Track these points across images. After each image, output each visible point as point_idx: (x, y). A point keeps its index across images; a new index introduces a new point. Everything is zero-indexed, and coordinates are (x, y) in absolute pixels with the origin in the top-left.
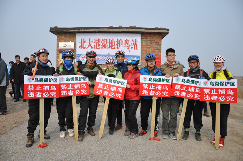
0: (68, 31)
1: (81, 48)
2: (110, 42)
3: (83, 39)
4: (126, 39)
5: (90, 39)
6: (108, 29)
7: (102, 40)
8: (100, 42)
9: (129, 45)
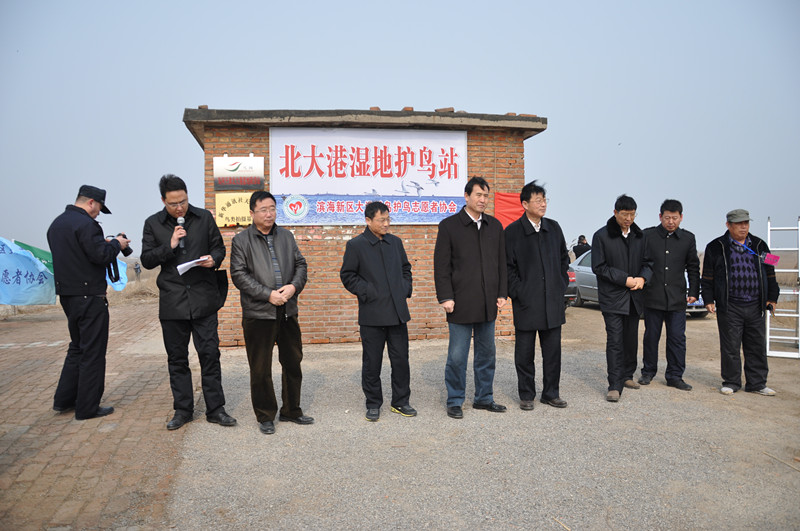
0: (246, 121)
1: (287, 175)
2: (376, 157)
3: (293, 147)
4: (425, 148)
5: (313, 147)
6: (373, 116)
7: (353, 149)
8: (345, 156)
9: (434, 165)
